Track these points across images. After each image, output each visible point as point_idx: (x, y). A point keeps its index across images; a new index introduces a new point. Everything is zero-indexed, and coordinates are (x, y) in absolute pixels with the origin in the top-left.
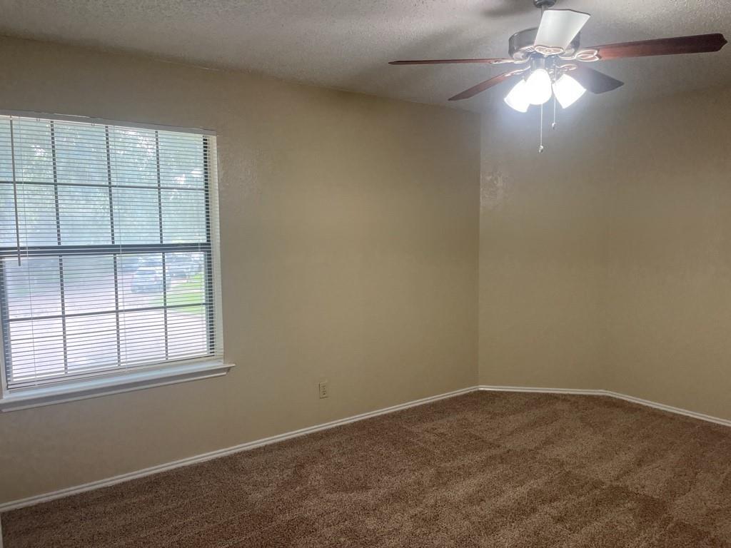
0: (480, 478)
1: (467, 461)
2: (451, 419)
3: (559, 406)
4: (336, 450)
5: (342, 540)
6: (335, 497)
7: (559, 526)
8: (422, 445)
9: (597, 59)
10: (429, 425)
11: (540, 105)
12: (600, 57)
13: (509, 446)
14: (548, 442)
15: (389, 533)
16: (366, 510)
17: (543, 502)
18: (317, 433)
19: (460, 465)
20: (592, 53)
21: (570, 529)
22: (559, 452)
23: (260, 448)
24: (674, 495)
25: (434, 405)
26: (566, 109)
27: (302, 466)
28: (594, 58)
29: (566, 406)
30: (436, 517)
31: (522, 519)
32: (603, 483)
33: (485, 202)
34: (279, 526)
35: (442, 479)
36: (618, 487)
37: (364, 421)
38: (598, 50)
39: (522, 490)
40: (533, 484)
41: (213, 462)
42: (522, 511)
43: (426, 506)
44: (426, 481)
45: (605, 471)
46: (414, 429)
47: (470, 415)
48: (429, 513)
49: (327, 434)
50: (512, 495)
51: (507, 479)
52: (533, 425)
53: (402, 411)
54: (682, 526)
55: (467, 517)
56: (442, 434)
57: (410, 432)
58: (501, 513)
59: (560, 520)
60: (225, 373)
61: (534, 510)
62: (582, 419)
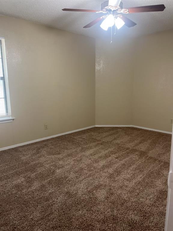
0: (95, 149)
1: (91, 145)
2: (87, 134)
3: (119, 130)
4: (50, 144)
5: (52, 167)
6: (50, 156)
7: (117, 160)
8: (78, 141)
9: (128, 13)
10: (80, 136)
11: (111, 27)
12: (129, 12)
13: (103, 140)
14: (115, 139)
15: (66, 165)
16: (59, 159)
17: (112, 154)
18: (44, 140)
19: (89, 146)
20: (127, 11)
21: (120, 160)
22: (118, 141)
23: (25, 145)
24: (149, 150)
25: (82, 131)
26: (119, 29)
27: (39, 149)
28: (127, 12)
29: (120, 130)
30: (81, 160)
31: (106, 159)
32: (129, 148)
33: (97, 68)
34: (31, 165)
35: (83, 150)
36: (134, 149)
37: (60, 136)
38: (128, 9)
39: (107, 151)
40: (110, 150)
41: (9, 149)
42: (106, 156)
43: (78, 157)
44: (78, 150)
45: (130, 145)
46: (75, 138)
47: (93, 133)
48: (79, 159)
49: (48, 140)
50: (103, 153)
51: (102, 149)
52: (111, 135)
53: (72, 133)
54: (151, 158)
55: (90, 159)
56: (84, 138)
57: (74, 138)
58: (100, 157)
59: (117, 158)
60: (12, 121)
61: (110, 156)
62: (125, 133)
